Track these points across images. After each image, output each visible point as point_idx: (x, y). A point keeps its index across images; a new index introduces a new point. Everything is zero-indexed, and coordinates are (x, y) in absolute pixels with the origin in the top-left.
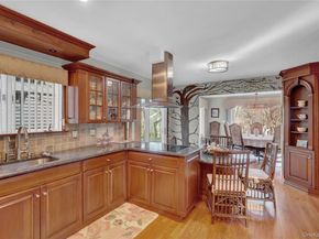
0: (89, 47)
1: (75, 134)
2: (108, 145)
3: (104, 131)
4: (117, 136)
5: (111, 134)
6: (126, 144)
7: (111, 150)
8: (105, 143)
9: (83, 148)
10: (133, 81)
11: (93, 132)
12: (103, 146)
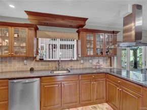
0: (85, 19)
1: (82, 61)
2: (99, 68)
3: (97, 61)
4: (105, 64)
5: (101, 63)
6: (111, 69)
7: (101, 71)
8: (98, 67)
9: (86, 68)
10: (113, 32)
11: (90, 61)
12: (96, 69)
